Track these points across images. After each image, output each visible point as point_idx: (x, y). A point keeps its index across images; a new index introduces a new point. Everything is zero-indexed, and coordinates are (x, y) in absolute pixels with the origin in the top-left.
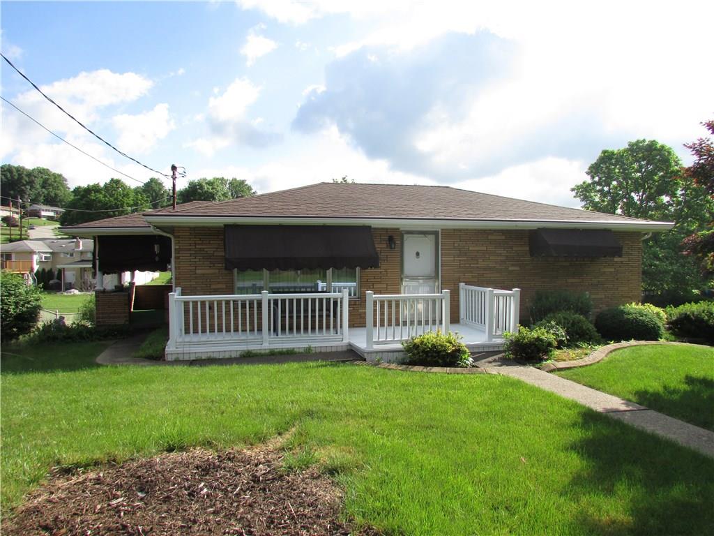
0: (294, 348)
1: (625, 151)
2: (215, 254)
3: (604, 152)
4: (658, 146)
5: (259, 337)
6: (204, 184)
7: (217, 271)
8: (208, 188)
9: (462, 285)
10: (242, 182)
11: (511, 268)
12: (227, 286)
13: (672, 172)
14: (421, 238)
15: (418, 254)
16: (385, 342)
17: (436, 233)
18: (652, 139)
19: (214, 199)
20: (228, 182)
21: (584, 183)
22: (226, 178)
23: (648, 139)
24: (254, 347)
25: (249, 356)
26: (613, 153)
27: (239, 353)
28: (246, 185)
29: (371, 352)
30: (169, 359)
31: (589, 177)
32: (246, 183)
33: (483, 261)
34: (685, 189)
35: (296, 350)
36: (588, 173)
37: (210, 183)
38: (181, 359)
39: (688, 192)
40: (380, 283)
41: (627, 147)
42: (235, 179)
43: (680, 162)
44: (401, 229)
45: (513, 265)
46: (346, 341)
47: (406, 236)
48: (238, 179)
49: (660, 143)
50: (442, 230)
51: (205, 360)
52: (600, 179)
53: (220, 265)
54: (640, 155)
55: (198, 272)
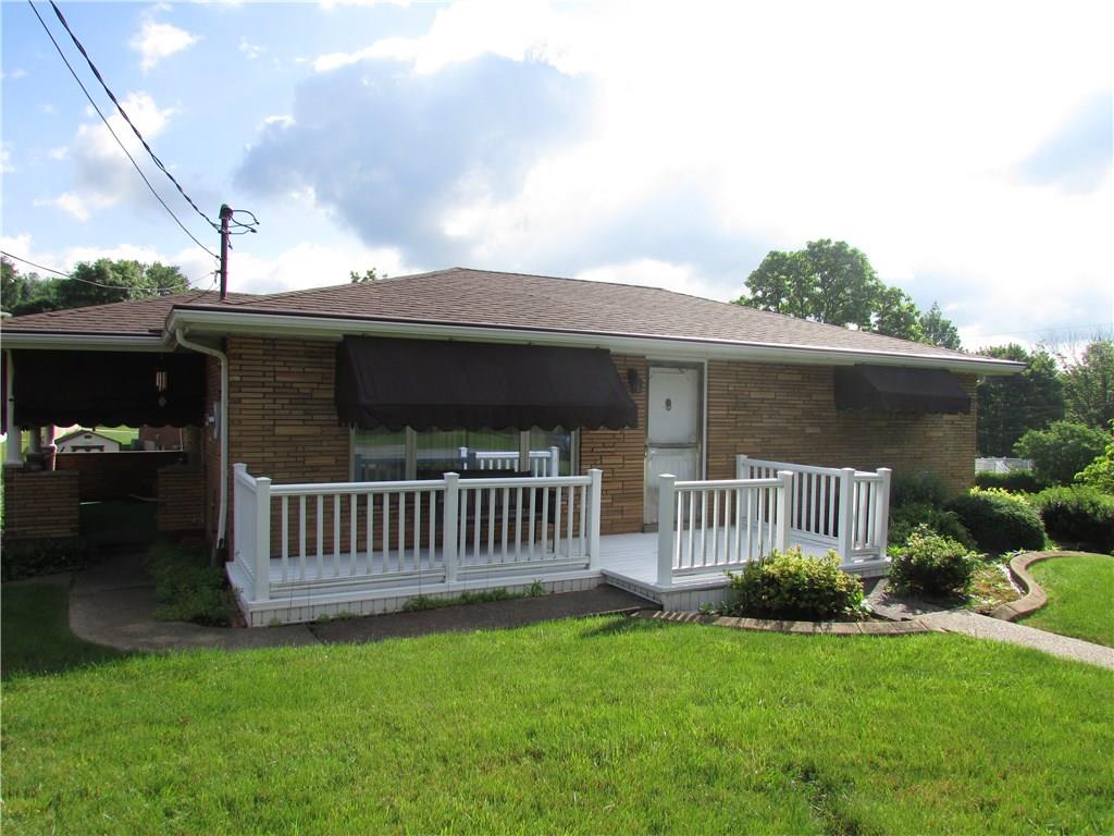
0: (505, 587)
1: (803, 254)
2: (315, 396)
3: (773, 254)
4: (849, 250)
5: (438, 565)
6: (108, 269)
7: (317, 430)
8: (116, 278)
9: (742, 458)
10: (172, 271)
11: (809, 430)
12: (337, 461)
13: (866, 289)
14: (674, 375)
15: (668, 403)
16: (691, 572)
17: (698, 367)
18: (840, 240)
19: (127, 296)
20: (146, 269)
21: (742, 298)
22: (141, 262)
23: (835, 240)
24: (431, 589)
25: (426, 609)
26: (784, 256)
27: (401, 604)
28: (179, 276)
29: (670, 593)
30: (257, 624)
31: (749, 290)
32: (180, 272)
33: (770, 418)
34: (881, 315)
35: (510, 591)
36: (747, 284)
37: (115, 268)
38: (284, 622)
39: (886, 318)
40: (612, 454)
41: (806, 248)
42: (159, 265)
43: (875, 275)
44: (648, 357)
45: (812, 425)
46: (595, 569)
47: (652, 369)
48: (164, 266)
49: (851, 246)
50: (710, 361)
51: (332, 620)
52: (765, 293)
53: (325, 417)
54: (823, 262)
55: (279, 430)
